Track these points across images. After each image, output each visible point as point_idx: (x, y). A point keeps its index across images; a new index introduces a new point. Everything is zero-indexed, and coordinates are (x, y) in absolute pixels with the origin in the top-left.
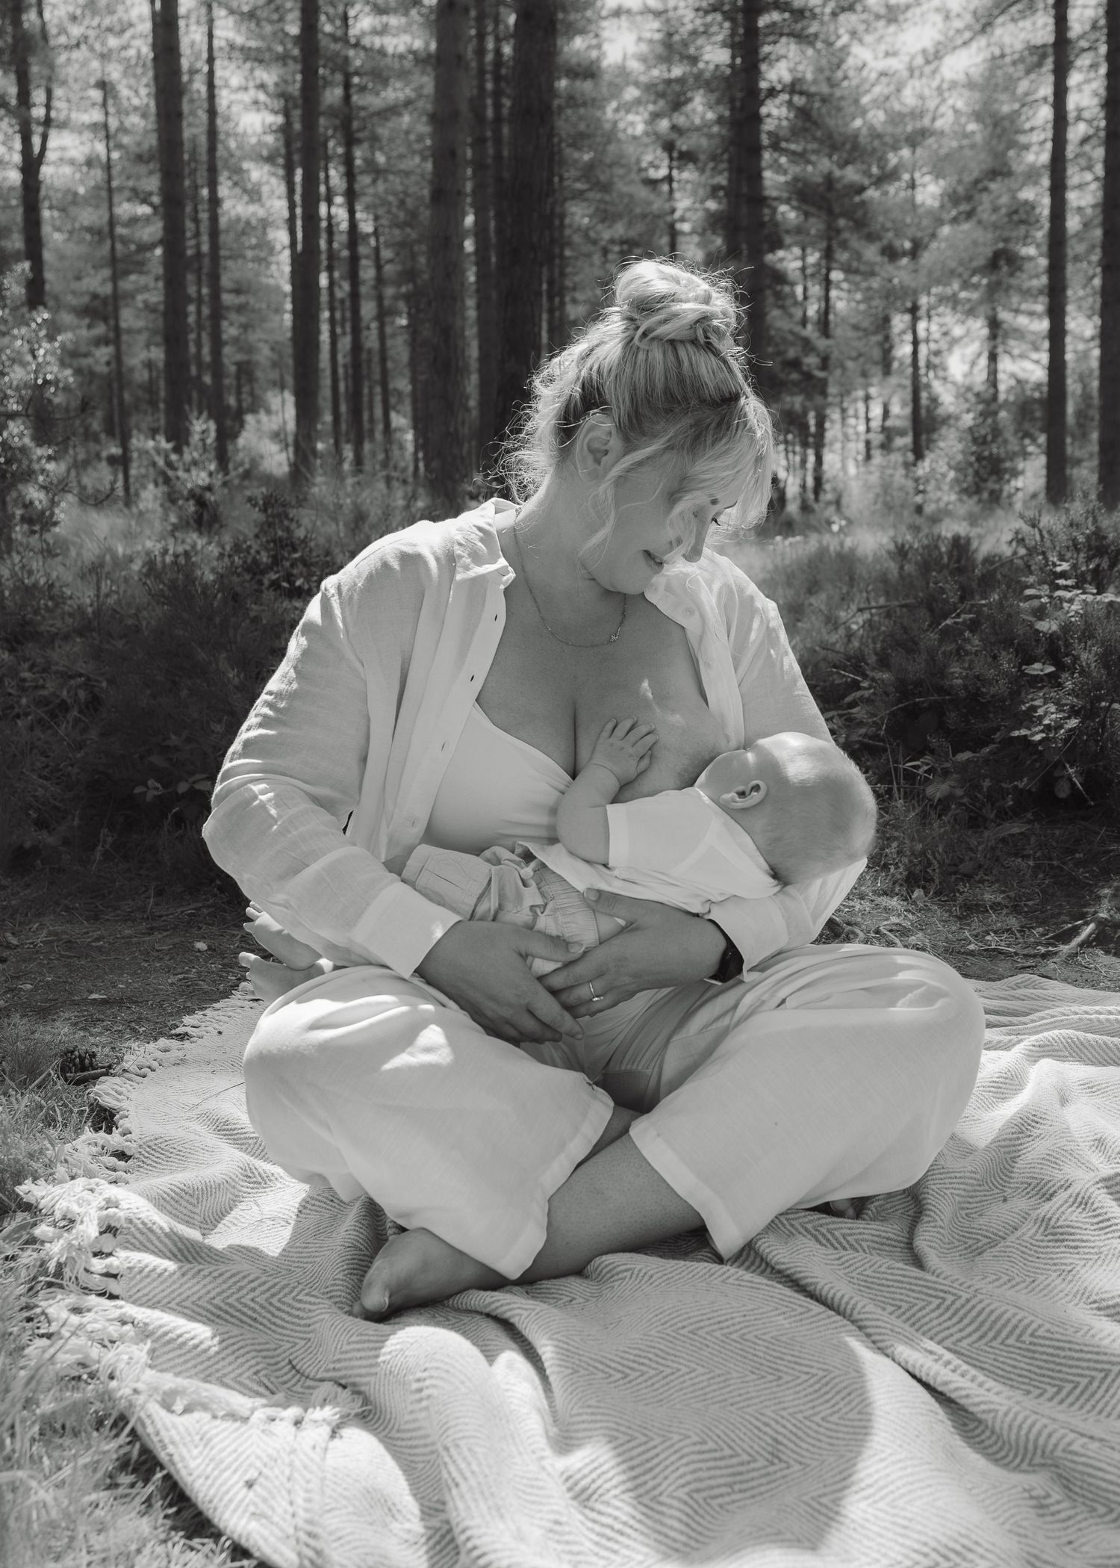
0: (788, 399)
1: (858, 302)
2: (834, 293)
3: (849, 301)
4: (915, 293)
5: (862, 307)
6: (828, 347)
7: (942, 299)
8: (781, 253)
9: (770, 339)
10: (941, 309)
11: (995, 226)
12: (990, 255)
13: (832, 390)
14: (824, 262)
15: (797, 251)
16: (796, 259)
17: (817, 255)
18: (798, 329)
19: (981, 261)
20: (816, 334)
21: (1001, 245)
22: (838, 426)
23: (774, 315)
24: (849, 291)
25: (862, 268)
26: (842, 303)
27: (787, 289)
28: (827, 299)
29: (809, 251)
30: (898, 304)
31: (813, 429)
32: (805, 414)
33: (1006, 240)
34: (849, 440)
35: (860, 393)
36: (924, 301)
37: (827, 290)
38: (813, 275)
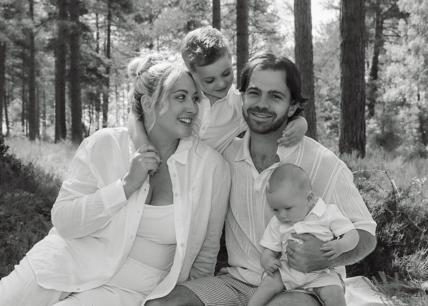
0: (90, 87)
1: (124, 41)
2: (112, 37)
3: (119, 41)
4: (151, 39)
5: (126, 44)
6: (109, 63)
7: (165, 42)
8: (86, 16)
9: (81, 58)
10: (164, 47)
11: (188, 10)
12: (186, 23)
13: (112, 83)
14: (107, 21)
15: (94, 15)
16: (93, 19)
17: (103, 18)
18: (94, 53)
19: (182, 27)
20: (104, 56)
21: (191, 18)
22: (114, 101)
23: (83, 47)
24: (119, 36)
25: (126, 26)
26: (115, 42)
27: (89, 34)
28: (109, 39)
29: (99, 16)
30: (143, 43)
31: (102, 102)
32: (98, 95)
33: (194, 17)
34: (120, 108)
35: (125, 85)
36: (155, 42)
37: (109, 35)
38: (101, 27)
